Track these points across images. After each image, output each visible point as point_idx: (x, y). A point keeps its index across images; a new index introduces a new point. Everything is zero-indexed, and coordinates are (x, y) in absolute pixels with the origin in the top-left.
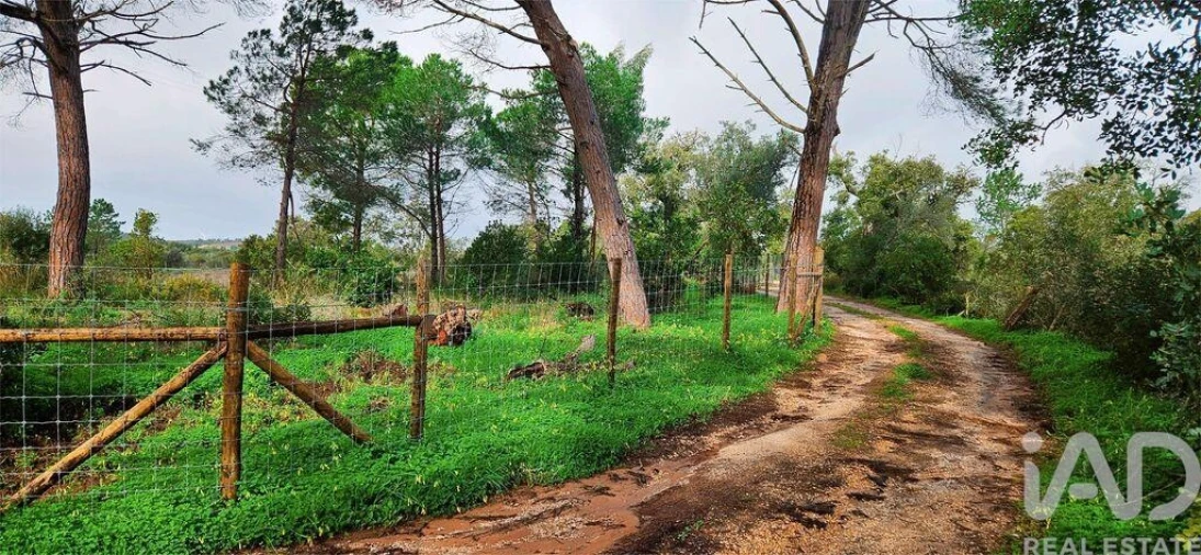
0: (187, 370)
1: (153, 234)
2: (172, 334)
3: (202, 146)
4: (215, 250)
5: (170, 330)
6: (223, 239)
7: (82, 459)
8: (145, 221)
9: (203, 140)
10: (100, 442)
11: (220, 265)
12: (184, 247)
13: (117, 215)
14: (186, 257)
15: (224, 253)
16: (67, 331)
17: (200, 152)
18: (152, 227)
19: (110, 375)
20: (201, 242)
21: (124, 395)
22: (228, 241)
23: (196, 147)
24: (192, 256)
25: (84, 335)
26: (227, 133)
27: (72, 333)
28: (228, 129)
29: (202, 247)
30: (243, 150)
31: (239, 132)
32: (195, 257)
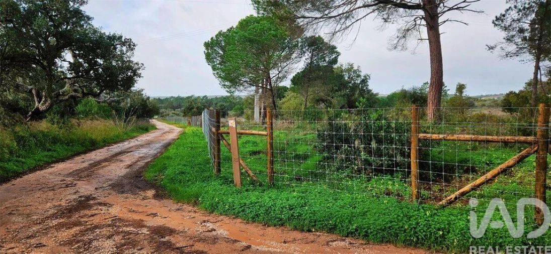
0: (516, 157)
1: (464, 94)
2: (508, 139)
3: (491, 48)
4: (490, 100)
5: (507, 138)
6: (493, 94)
7: (467, 192)
8: (461, 88)
9: (492, 45)
10: (475, 186)
11: (493, 107)
12: (476, 99)
13: (446, 87)
14: (476, 104)
15: (495, 101)
16: (460, 136)
17: (489, 51)
18: (464, 90)
19: (464, 155)
20: (482, 96)
21: (471, 165)
22: (496, 95)
23: (488, 48)
24: (479, 103)
25: (467, 138)
26: (504, 41)
27: (462, 137)
28: (504, 39)
29: (483, 98)
30: (512, 48)
31: (509, 39)
32: (480, 103)
